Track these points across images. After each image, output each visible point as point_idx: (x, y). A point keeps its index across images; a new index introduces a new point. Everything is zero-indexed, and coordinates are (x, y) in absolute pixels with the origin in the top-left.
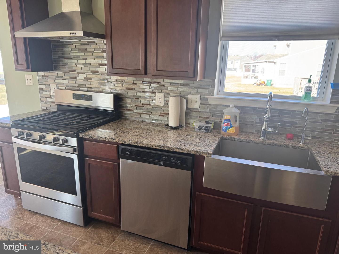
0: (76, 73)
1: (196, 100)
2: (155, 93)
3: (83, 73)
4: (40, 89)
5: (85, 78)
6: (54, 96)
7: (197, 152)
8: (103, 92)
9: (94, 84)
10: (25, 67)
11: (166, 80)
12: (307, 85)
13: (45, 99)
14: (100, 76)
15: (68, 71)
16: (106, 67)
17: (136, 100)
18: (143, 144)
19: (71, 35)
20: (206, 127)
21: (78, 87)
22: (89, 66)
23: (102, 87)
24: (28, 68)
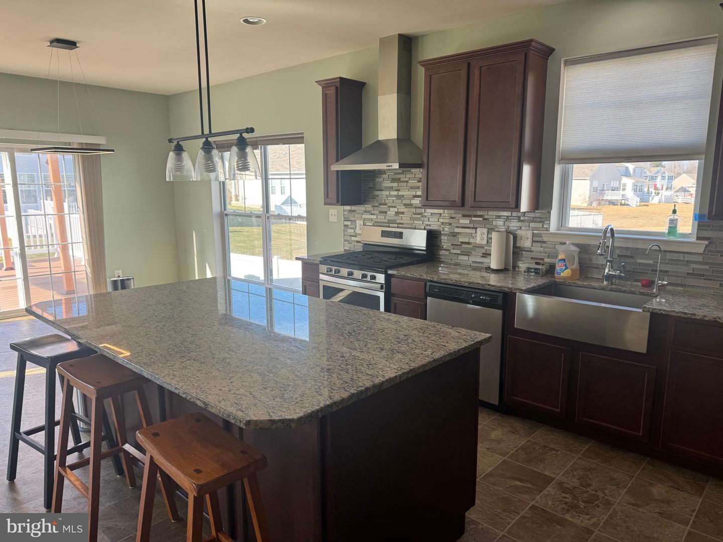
0: (387, 206)
1: (528, 236)
2: (477, 228)
3: (395, 207)
4: (345, 226)
5: (396, 212)
6: (360, 235)
7: (509, 288)
8: (415, 229)
9: (405, 219)
10: (335, 201)
11: (491, 213)
12: (672, 217)
13: (349, 238)
14: (414, 210)
15: (377, 205)
16: (420, 199)
17: (453, 237)
18: (452, 280)
19: (387, 168)
20: (536, 269)
21: (387, 223)
22: (402, 198)
23: (415, 222)
24: (338, 202)
